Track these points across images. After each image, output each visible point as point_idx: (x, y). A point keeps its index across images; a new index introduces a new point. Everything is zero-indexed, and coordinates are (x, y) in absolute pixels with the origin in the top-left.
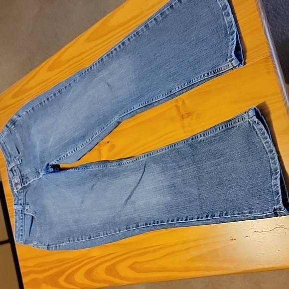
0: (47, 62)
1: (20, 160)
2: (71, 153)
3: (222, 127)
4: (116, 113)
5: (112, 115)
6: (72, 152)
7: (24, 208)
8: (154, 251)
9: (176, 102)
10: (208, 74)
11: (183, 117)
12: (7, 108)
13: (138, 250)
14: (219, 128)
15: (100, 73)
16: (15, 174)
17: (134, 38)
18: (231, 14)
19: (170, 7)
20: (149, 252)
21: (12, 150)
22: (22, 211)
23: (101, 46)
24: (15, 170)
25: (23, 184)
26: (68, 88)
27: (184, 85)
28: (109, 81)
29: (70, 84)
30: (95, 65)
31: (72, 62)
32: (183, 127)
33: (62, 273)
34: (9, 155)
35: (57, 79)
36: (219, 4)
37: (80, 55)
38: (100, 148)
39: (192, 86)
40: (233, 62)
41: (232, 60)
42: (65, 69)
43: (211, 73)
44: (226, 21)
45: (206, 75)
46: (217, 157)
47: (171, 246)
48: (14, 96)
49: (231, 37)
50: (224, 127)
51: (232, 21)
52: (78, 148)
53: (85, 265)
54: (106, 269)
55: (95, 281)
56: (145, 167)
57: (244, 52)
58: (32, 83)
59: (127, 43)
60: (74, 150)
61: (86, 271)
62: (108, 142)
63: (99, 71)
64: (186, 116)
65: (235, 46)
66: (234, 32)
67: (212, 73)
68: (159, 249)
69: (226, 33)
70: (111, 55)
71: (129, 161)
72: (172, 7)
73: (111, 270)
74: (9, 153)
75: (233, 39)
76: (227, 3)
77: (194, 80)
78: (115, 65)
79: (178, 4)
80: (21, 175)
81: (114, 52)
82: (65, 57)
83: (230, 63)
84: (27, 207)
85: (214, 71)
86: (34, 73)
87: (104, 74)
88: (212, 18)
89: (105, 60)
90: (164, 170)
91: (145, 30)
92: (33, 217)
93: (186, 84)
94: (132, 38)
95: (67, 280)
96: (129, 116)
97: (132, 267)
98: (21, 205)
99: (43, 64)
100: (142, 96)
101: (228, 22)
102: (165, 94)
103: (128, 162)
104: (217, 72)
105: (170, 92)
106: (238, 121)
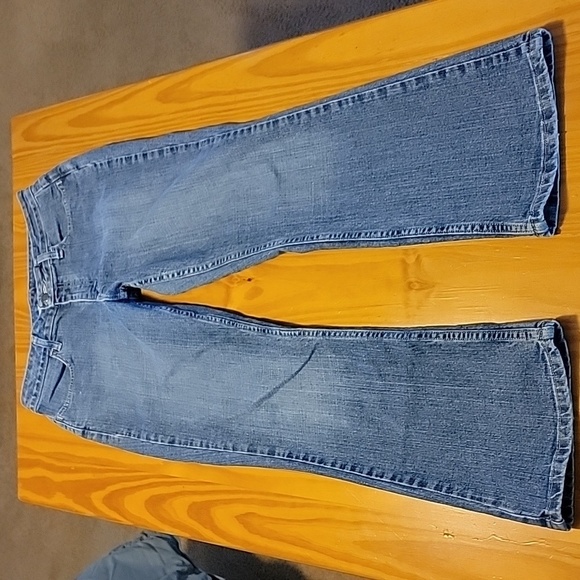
0: (158, 82)
1: (61, 253)
2: (170, 276)
3: (484, 336)
4: (280, 234)
5: (269, 234)
6: (173, 275)
7: (51, 346)
8: (294, 506)
9: (405, 254)
10: (482, 227)
11: (410, 286)
12: (53, 139)
13: (262, 493)
14: (477, 335)
15: (264, 146)
16: (46, 276)
17: (351, 104)
18: (556, 131)
20: (283, 504)
21: (48, 228)
22: (45, 349)
23: (278, 91)
24: (47, 269)
25: (57, 300)
26: (192, 149)
27: (430, 229)
28: (280, 166)
29: (198, 144)
30: (258, 128)
31: (210, 101)
32: (407, 305)
33: (102, 485)
34: (40, 236)
35: (172, 122)
36: (539, 103)
37: (230, 93)
38: (232, 286)
39: (445, 238)
40: (537, 225)
41: (538, 221)
42: (193, 109)
43: (488, 227)
44: (543, 141)
45: (477, 227)
46: (458, 383)
47: (328, 507)
48: (73, 123)
49: (546, 175)
50: (487, 336)
51: (554, 145)
52: (186, 272)
53: (150, 485)
54: (190, 506)
55: (163, 520)
56: (313, 352)
57: (562, 212)
58: (117, 111)
59: (335, 108)
60: (179, 274)
61: (151, 497)
62: (249, 280)
63: (263, 141)
64: (417, 286)
65: (548, 194)
66: (553, 166)
67: (491, 228)
68: (303, 506)
69: (536, 164)
70: (296, 120)
71: (285, 331)
73: (200, 511)
74: (41, 232)
75: (547, 181)
76: (554, 109)
77: (450, 229)
78: (299, 139)
79: (458, 72)
80: (58, 282)
81: (304, 117)
82: (198, 86)
83: (529, 225)
84: (57, 346)
85: (494, 227)
86: (126, 93)
87: (272, 148)
88: (516, 125)
89: (281, 124)
90: (348, 370)
91: (376, 97)
92: (64, 366)
93: (434, 230)
94: (347, 103)
95: (109, 500)
96: (304, 248)
97: (243, 519)
98: (46, 338)
99: (150, 82)
100: (340, 219)
101: (547, 145)
102: (387, 234)
103: (283, 333)
104: (497, 229)
105: (399, 232)
106: (518, 336)
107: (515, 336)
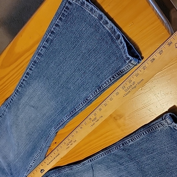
2: (33, 163)
3: (146, 133)
4: (51, 126)
5: (48, 129)
10: (114, 77)
14: (143, 134)
15: (21, 100)
17: (34, 67)
18: (109, 21)
19: (51, 33)
26: (3, 117)
27: (96, 91)
28: (32, 103)
29: (3, 114)
30: (14, 97)
36: (94, 16)
40: (132, 62)
41: (131, 60)
43: (116, 76)
45: (112, 79)
49: (119, 41)
50: (147, 132)
51: (113, 27)
52: (36, 158)
57: (138, 49)
59: (31, 72)
60: (34, 161)
62: (55, 143)
63: (19, 100)
65: (126, 48)
66: (119, 35)
67: (117, 75)
69: (112, 39)
70: (23, 85)
72: (52, 32)
75: (121, 43)
76: (101, 13)
77: (103, 86)
78: (30, 91)
79: (57, 28)
83: (130, 64)
85: (118, 74)
87: (24, 100)
88: (93, 30)
89: (19, 90)
91: (40, 58)
93: (98, 90)
94: (32, 67)
96: (62, 127)
100: (64, 108)
101: (110, 29)
102: (84, 103)
104: (119, 74)
105: (87, 100)
106: (159, 126)
107: (158, 127)
